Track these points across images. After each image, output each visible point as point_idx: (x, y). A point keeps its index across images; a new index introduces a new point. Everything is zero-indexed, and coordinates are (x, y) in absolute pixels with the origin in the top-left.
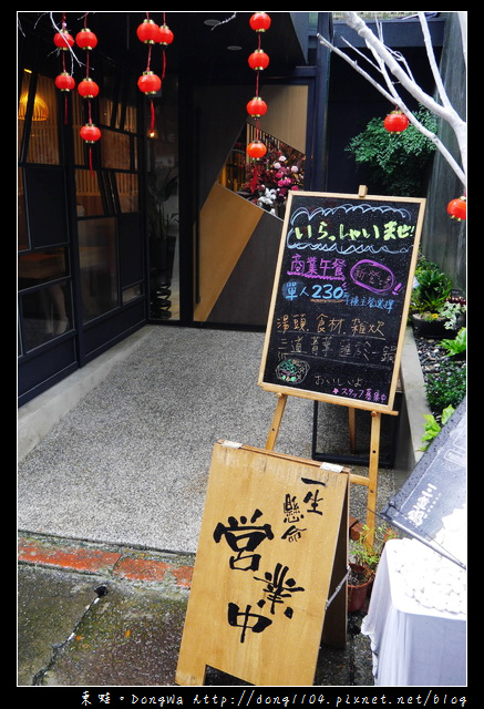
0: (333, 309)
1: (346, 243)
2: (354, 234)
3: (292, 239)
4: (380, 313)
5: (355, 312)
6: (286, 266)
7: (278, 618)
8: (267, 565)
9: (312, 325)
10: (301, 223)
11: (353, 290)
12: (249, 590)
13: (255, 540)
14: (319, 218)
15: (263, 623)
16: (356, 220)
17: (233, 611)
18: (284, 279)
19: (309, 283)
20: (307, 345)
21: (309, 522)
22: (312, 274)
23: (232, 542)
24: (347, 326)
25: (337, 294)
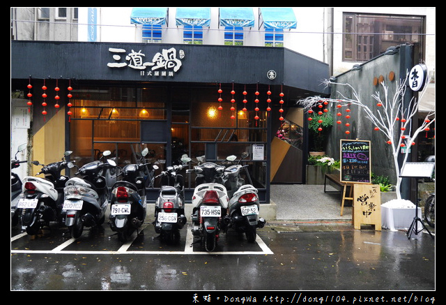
0: (355, 164)
1: (355, 150)
2: (356, 148)
3: (343, 150)
4: (365, 164)
5: (360, 164)
6: (342, 155)
7: (373, 211)
8: (369, 203)
9: (350, 168)
10: (344, 146)
11: (358, 160)
12: (366, 208)
13: (365, 199)
14: (348, 145)
15: (370, 213)
16: (356, 146)
17: (364, 213)
18: (343, 158)
19: (348, 159)
20: (350, 172)
21: (375, 194)
22: (348, 157)
23: (361, 201)
24: (358, 167)
25: (355, 161)
